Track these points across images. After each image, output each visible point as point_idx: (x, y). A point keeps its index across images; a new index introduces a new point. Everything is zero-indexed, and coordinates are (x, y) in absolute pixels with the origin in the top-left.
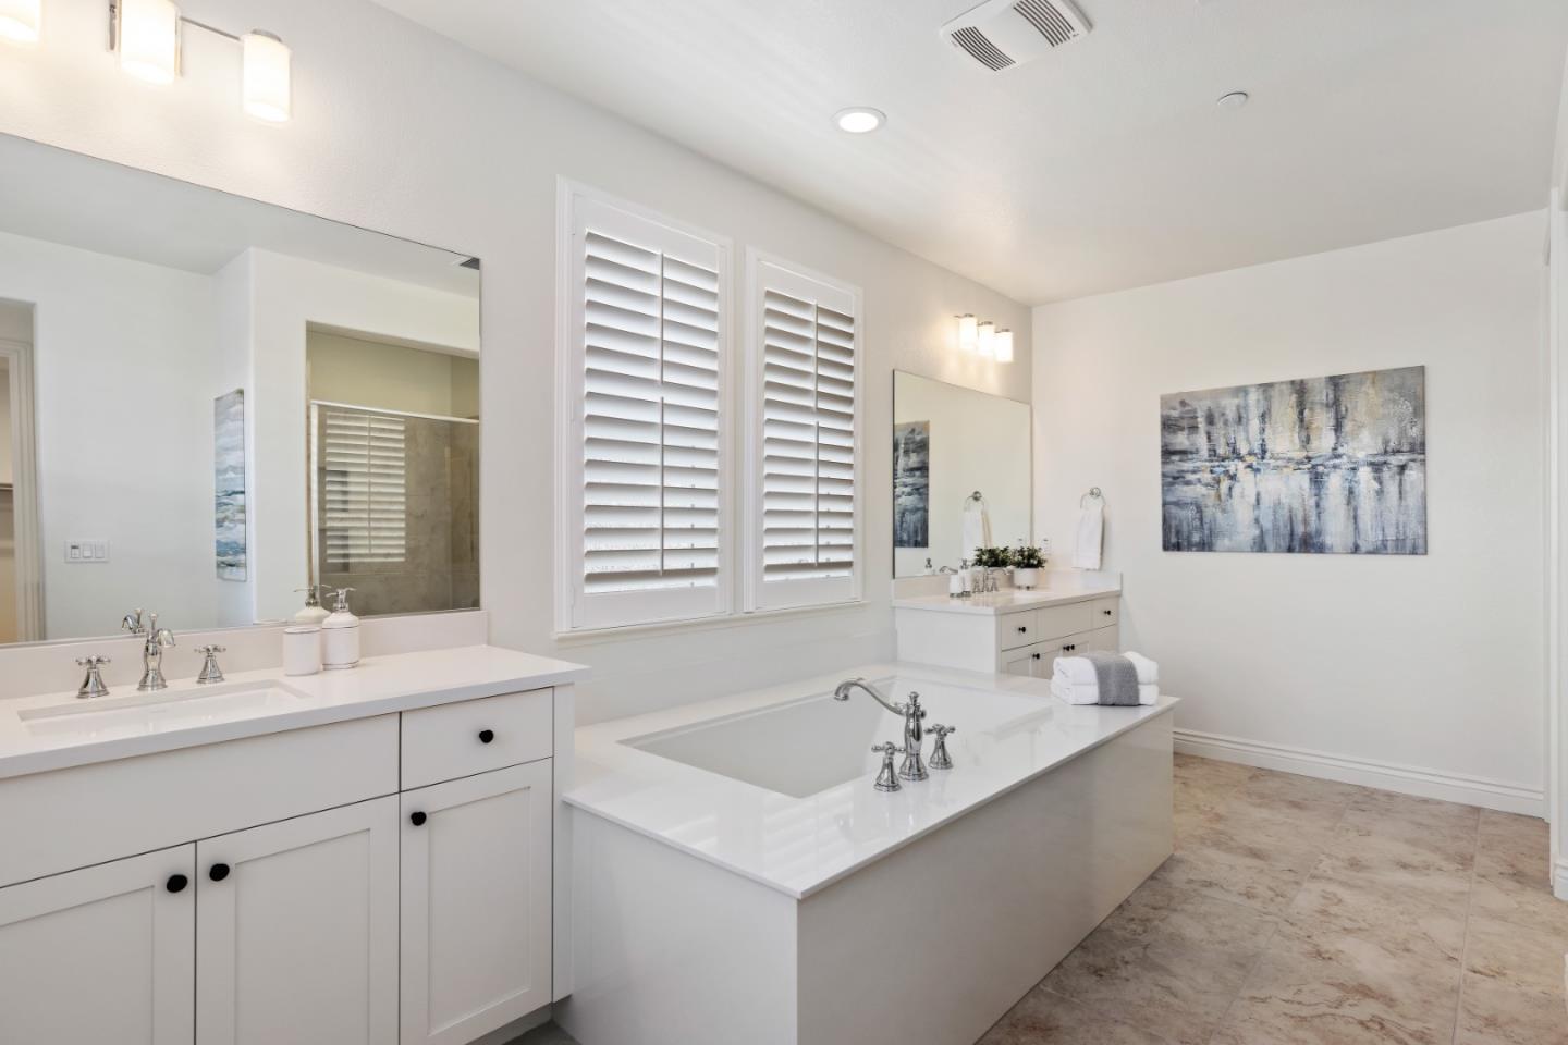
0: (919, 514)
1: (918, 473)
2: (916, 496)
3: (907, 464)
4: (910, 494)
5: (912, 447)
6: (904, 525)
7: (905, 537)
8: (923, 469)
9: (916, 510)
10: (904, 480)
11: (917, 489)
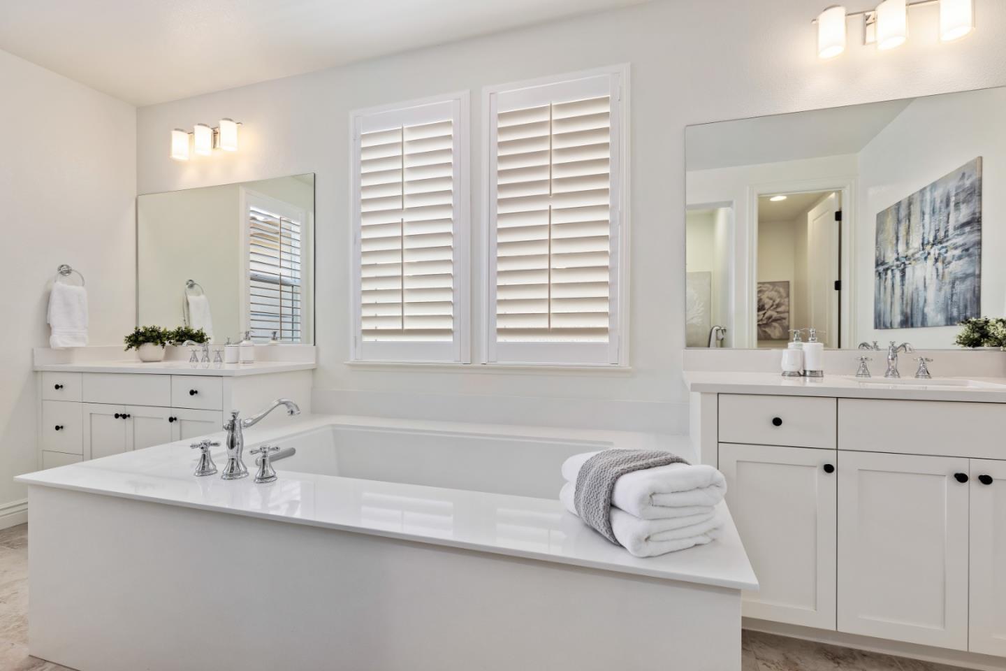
0: (968, 282)
1: (967, 229)
2: (967, 259)
3: (957, 221)
4: (960, 258)
5: (962, 197)
6: (955, 298)
7: (955, 313)
8: (975, 222)
9: (965, 277)
10: (954, 241)
11: (967, 250)
